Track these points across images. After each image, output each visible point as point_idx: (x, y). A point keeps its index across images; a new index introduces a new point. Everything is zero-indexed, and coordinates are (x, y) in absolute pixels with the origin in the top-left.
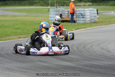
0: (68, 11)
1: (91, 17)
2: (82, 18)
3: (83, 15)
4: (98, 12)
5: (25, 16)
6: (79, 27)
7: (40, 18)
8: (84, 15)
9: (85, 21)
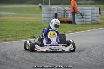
0: (65, 10)
1: (92, 17)
2: (81, 18)
3: (82, 14)
4: (101, 12)
5: (13, 16)
6: (77, 29)
7: (31, 18)
8: (84, 15)
9: (85, 22)
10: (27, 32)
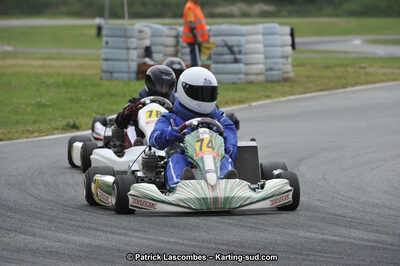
0: (177, 37)
1: (266, 58)
2: (232, 63)
3: (236, 49)
4: (297, 40)
7: (66, 63)
8: (240, 53)
9: (242, 76)
10: (50, 110)
